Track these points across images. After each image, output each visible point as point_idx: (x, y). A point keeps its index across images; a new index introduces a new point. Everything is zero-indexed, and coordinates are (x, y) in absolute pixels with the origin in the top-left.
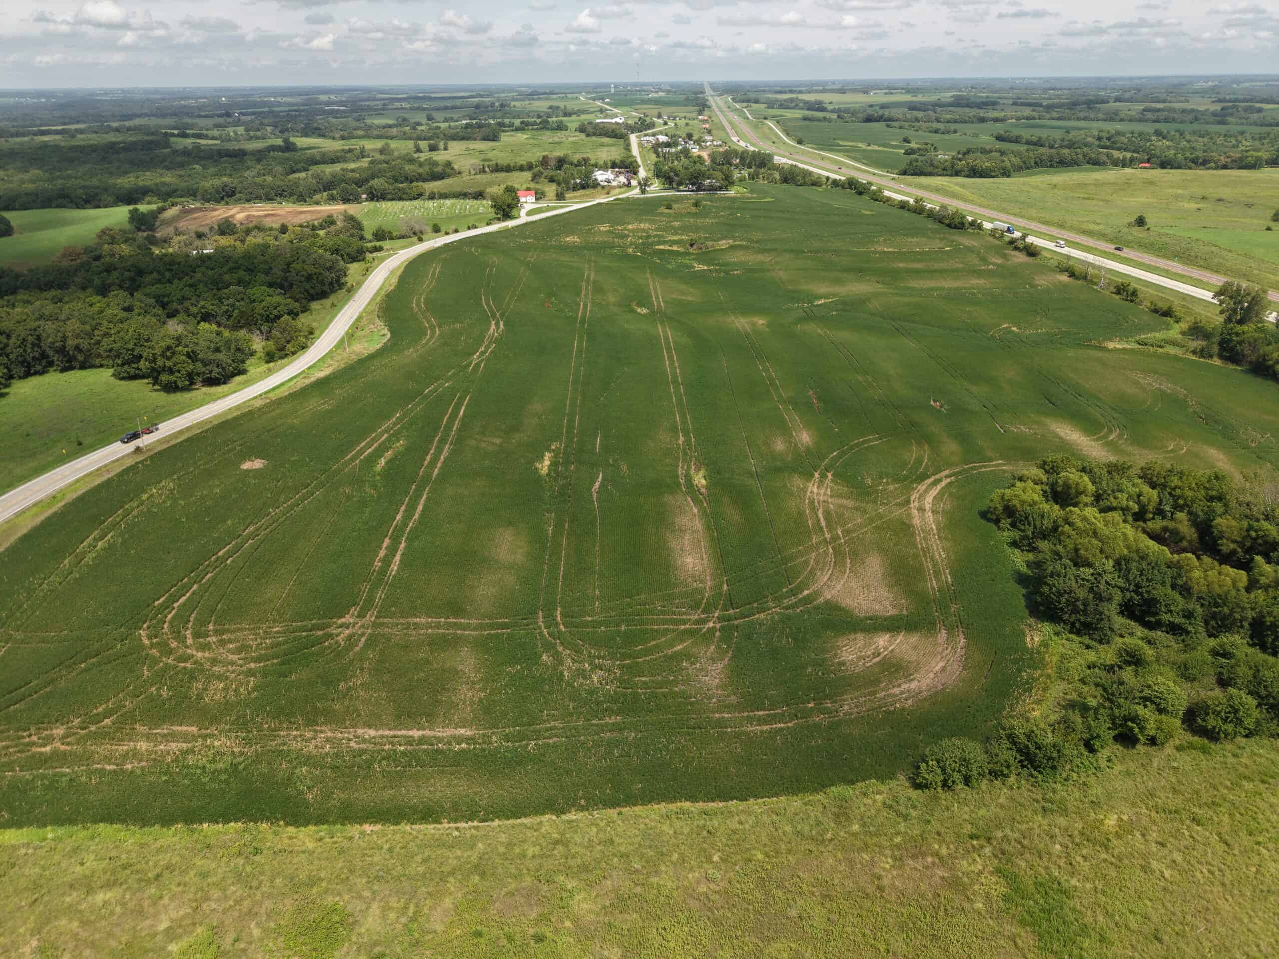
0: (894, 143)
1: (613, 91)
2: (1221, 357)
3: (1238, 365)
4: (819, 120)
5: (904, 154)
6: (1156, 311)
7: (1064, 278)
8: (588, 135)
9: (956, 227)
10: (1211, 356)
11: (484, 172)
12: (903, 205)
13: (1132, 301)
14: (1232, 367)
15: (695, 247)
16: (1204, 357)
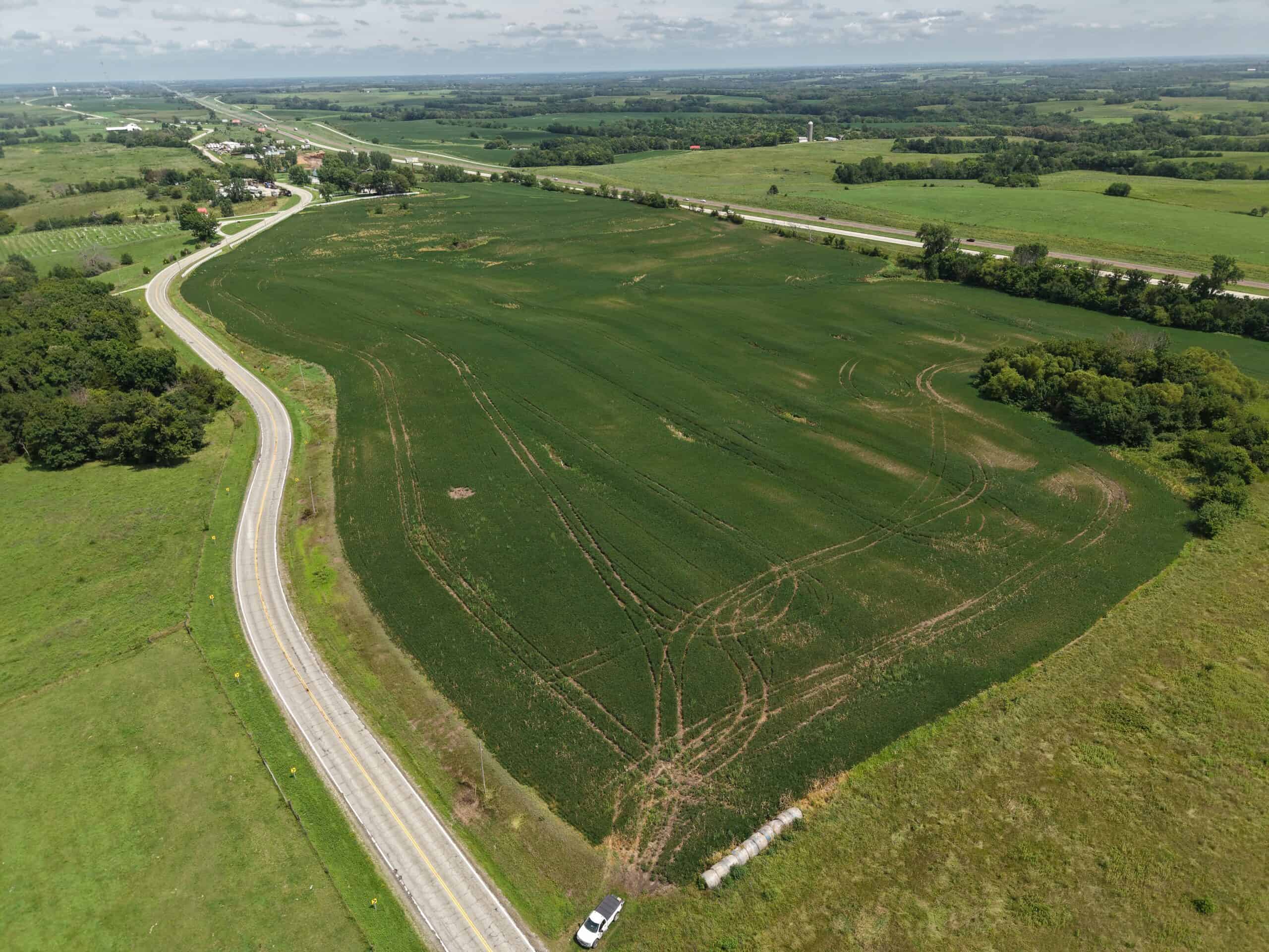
0: (464, 139)
1: (56, 94)
4: (359, 119)
5: (486, 148)
6: (865, 253)
7: (777, 237)
8: (129, 146)
9: (659, 207)
11: (73, 193)
12: (589, 192)
13: (842, 248)
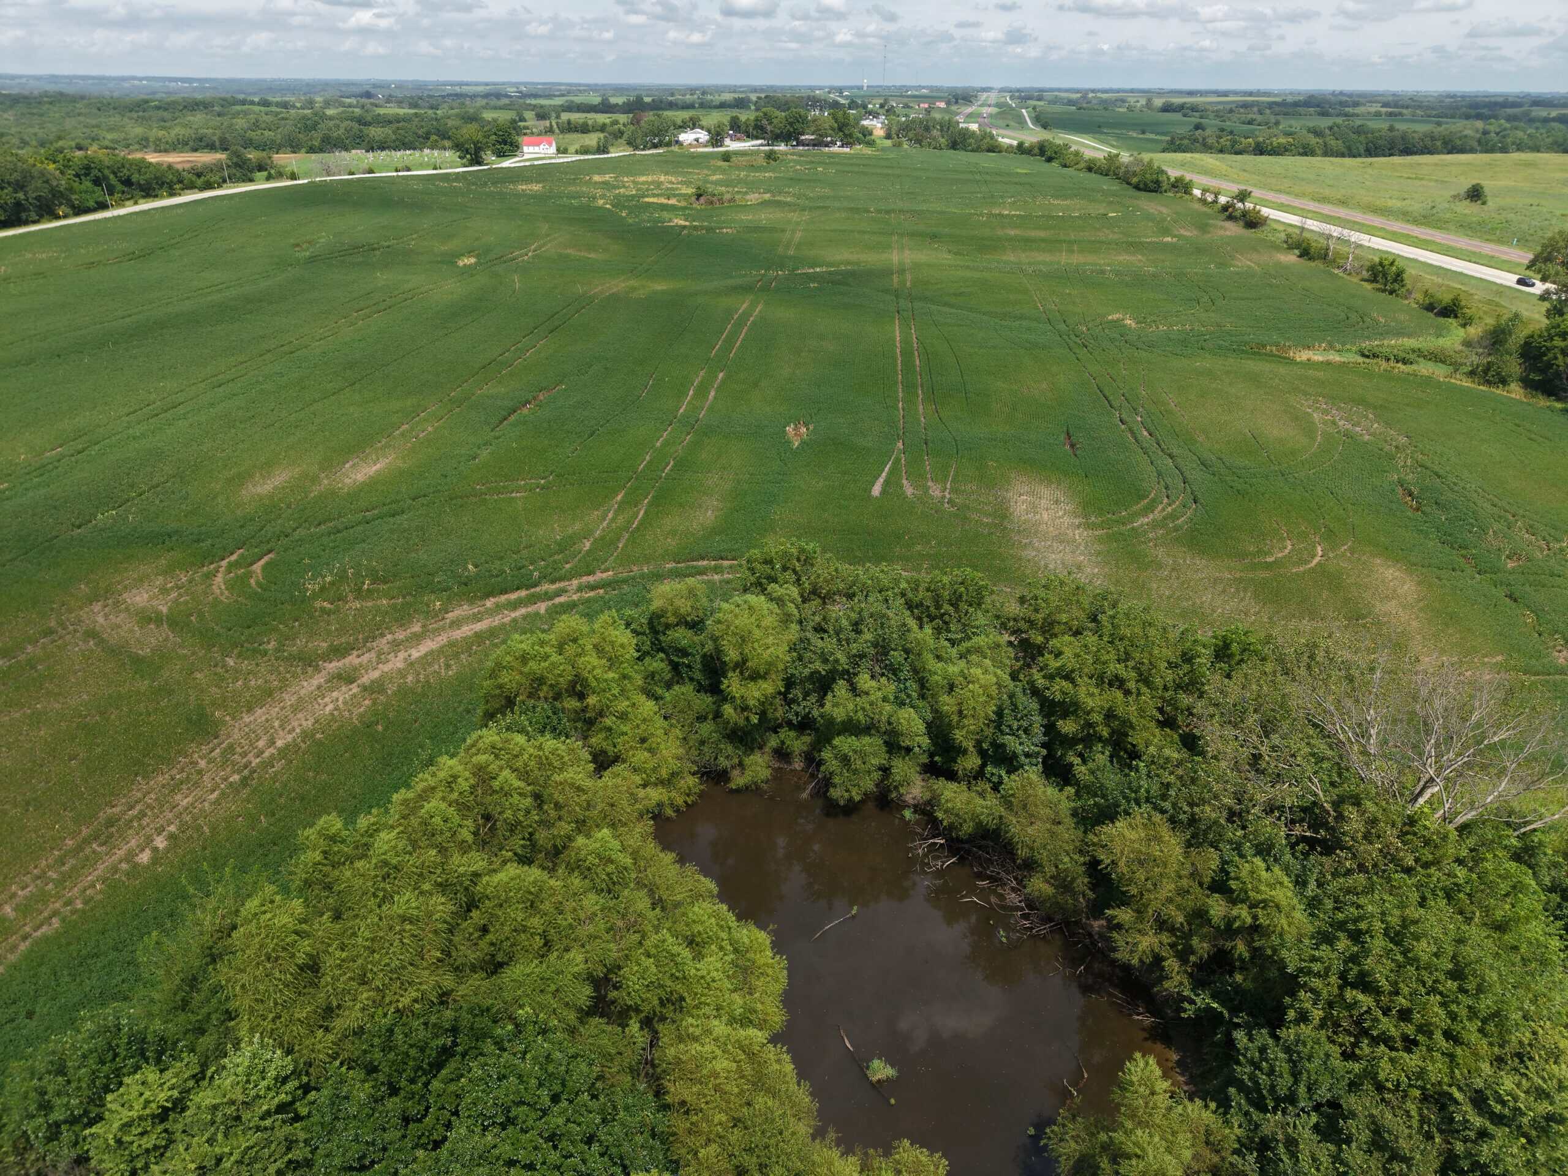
2: (1527, 383)
3: (1559, 399)
6: (1430, 308)
7: (1291, 258)
9: (1143, 188)
10: (1504, 382)
13: (1391, 293)
14: (1543, 402)
15: (702, 199)
16: (1489, 383)
